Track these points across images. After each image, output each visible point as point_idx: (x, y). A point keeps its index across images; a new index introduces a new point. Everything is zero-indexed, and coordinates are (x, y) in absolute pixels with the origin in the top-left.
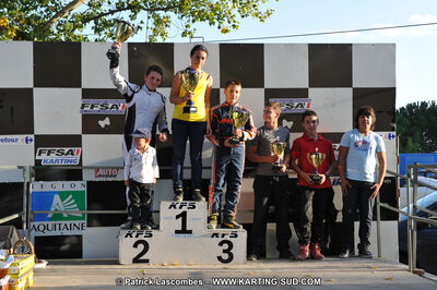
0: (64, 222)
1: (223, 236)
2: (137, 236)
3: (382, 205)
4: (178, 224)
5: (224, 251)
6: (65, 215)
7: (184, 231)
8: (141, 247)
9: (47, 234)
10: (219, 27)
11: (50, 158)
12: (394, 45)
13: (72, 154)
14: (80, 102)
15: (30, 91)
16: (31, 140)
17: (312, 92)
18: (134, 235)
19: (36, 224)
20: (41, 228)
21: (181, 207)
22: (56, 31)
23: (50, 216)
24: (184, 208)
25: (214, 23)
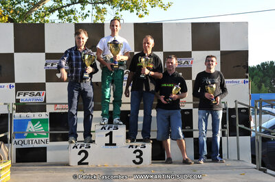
0: (34, 139)
1: (136, 147)
2: (80, 148)
3: (240, 126)
4: (107, 140)
5: (137, 157)
6: (35, 134)
7: (111, 144)
8: (83, 155)
9: (24, 146)
10: (137, 14)
11: (26, 98)
12: (247, 23)
13: (40, 95)
14: (44, 61)
15: (12, 55)
16: (13, 86)
17: (194, 53)
18: (78, 147)
19: (17, 140)
20: (20, 143)
21: (109, 129)
22: (34, 18)
23: (26, 135)
24: (111, 130)
25: (133, 11)
